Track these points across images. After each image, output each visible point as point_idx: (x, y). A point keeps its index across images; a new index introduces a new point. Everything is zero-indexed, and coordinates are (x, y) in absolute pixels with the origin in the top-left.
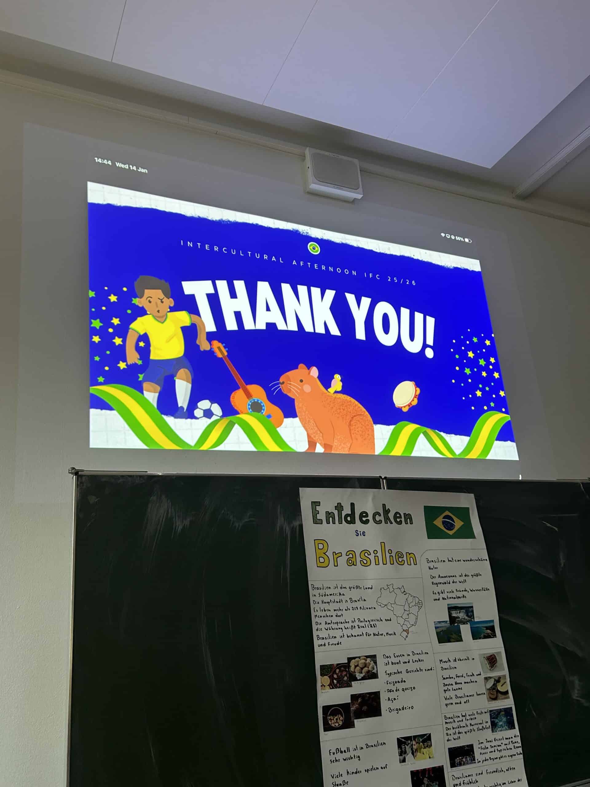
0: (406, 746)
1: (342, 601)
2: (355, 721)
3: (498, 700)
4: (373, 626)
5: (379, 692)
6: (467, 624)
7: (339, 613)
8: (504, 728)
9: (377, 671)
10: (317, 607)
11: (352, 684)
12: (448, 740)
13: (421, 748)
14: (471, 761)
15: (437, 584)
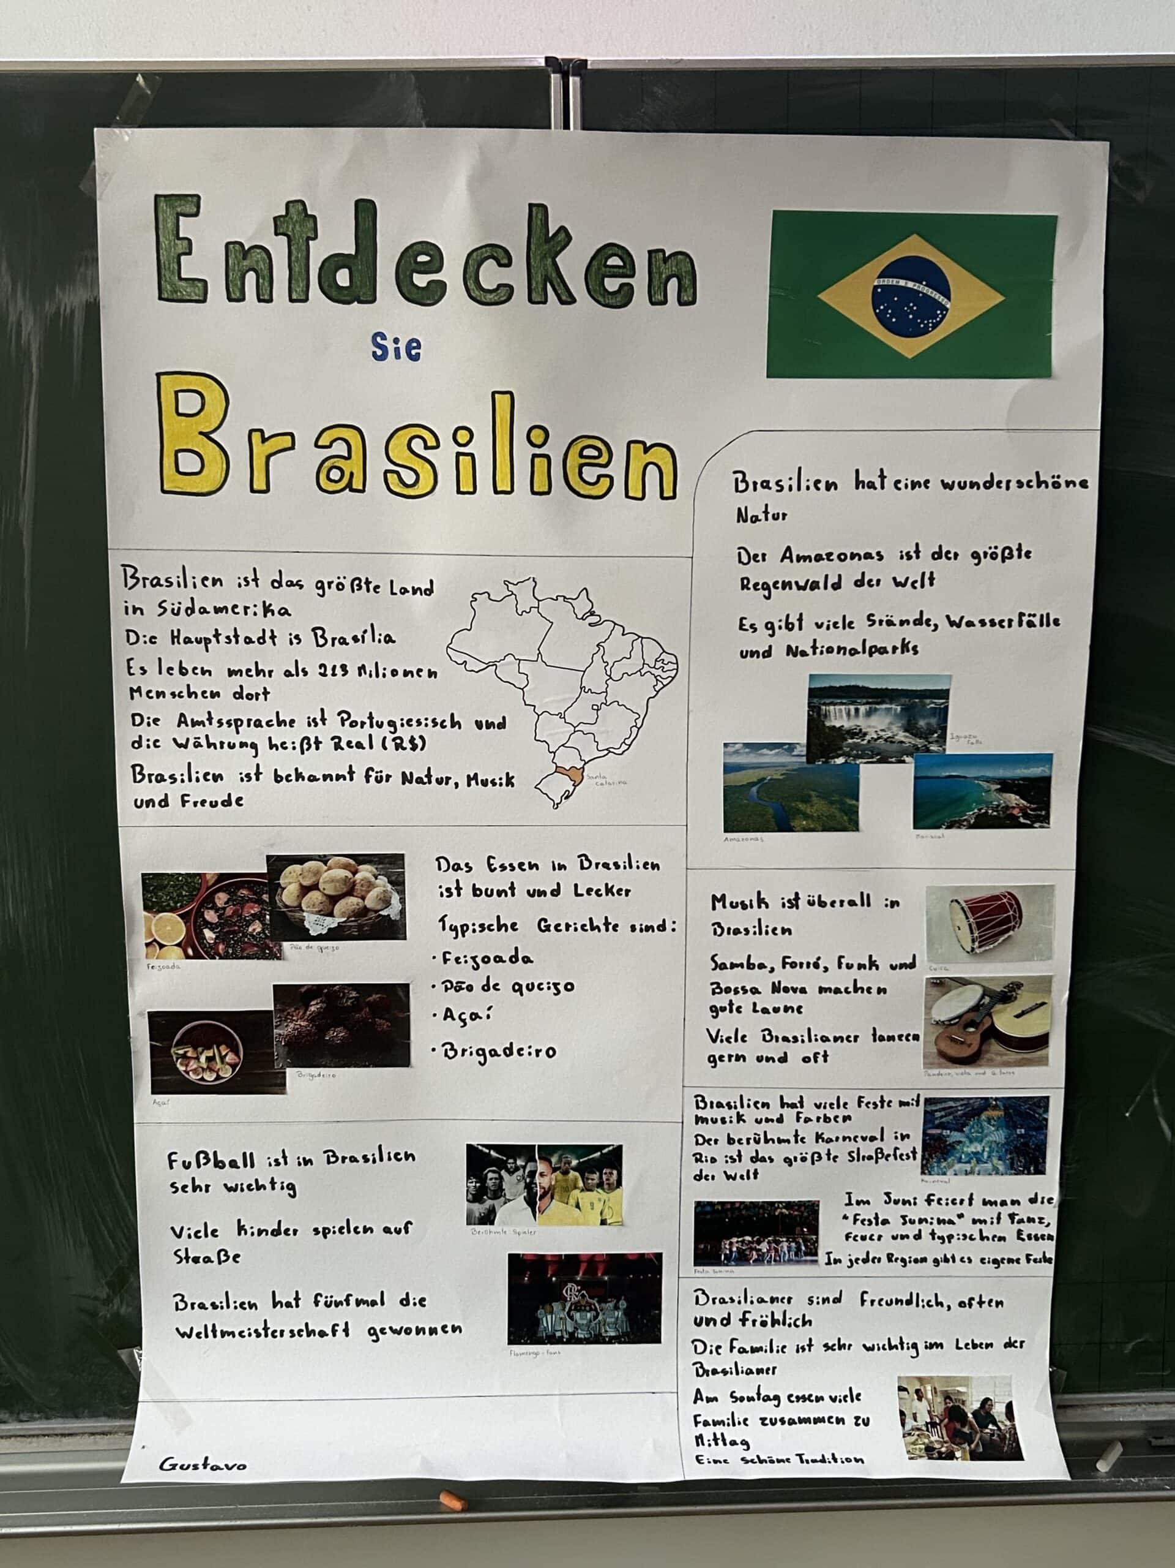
0: (503, 1172)
1: (273, 637)
2: (289, 1071)
3: (980, 1066)
4: (406, 744)
5: (406, 987)
6: (904, 762)
7: (253, 685)
8: (989, 1166)
9: (403, 912)
10: (143, 655)
11: (280, 951)
12: (698, 1177)
13: (567, 1190)
14: (796, 1255)
15: (766, 588)
